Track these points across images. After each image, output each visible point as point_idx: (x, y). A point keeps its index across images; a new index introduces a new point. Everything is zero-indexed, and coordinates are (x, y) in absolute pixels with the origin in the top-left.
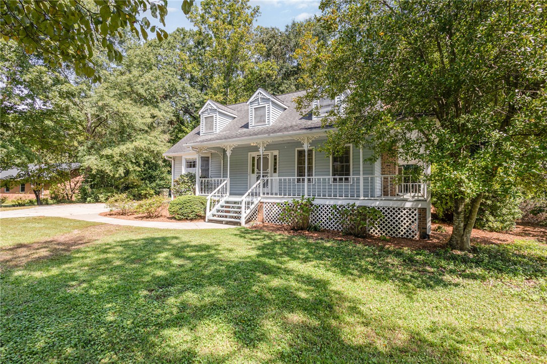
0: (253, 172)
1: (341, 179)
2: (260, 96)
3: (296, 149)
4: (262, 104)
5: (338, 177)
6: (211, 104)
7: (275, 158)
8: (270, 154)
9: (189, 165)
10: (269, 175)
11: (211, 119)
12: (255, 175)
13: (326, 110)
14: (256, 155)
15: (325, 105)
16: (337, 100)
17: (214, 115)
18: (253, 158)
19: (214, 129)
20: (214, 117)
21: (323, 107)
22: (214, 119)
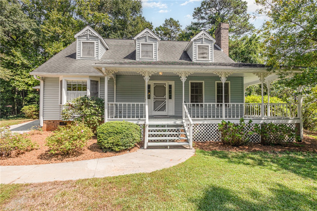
3: (190, 81)
4: (149, 42)
7: (170, 86)
8: (167, 83)
9: (71, 87)
10: (166, 100)
11: (91, 46)
12: (152, 100)
13: (201, 56)
14: (152, 83)
15: (201, 52)
16: (210, 50)
17: (95, 42)
18: (149, 86)
19: (95, 55)
20: (95, 44)
21: (199, 54)
22: (95, 46)
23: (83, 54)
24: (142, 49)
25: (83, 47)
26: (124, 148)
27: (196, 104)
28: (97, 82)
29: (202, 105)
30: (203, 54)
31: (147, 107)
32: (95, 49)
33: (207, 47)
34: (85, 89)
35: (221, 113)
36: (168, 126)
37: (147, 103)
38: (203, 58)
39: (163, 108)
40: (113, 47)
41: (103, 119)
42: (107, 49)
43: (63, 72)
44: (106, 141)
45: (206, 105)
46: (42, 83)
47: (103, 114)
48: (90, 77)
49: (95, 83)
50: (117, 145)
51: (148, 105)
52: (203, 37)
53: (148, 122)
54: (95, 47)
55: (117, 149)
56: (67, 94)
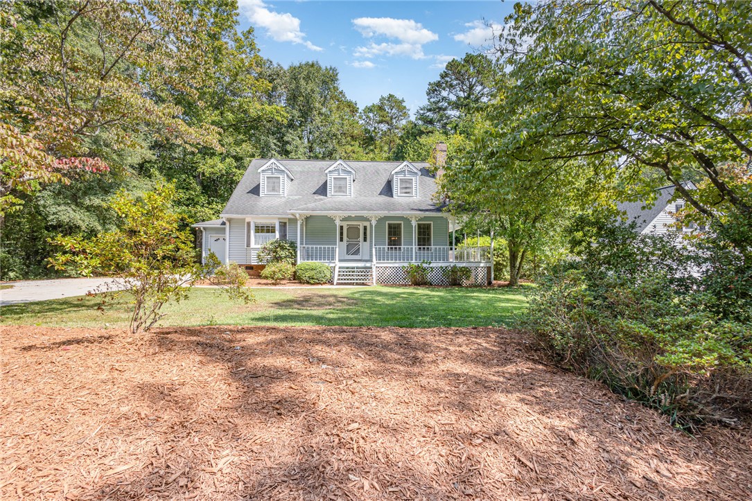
0: (341, 240)
1: (424, 248)
2: (340, 167)
3: (387, 222)
4: (343, 175)
5: (422, 247)
6: (276, 163)
7: (365, 228)
8: (361, 224)
9: (260, 229)
10: (360, 243)
11: (276, 180)
12: (345, 243)
13: (404, 191)
14: (345, 224)
15: (404, 186)
16: (414, 184)
17: (281, 176)
18: (342, 228)
19: (281, 191)
20: (281, 178)
21: (402, 188)
22: (281, 180)
23: (268, 191)
24: (334, 184)
25: (268, 182)
26: (317, 281)
27: (394, 247)
28: (285, 223)
29: (400, 248)
30: (406, 188)
31: (337, 249)
32: (281, 185)
33: (410, 181)
34: (273, 231)
35: (412, 256)
36: (357, 268)
37: (337, 246)
38: (406, 193)
39: (357, 252)
40: (298, 175)
41: (296, 261)
42: (292, 180)
43: (251, 214)
44: (304, 275)
45: (404, 248)
46: (228, 224)
47: (296, 256)
48: (279, 218)
49: (283, 225)
50: (313, 278)
51: (339, 248)
52: (406, 168)
53: (339, 264)
54: (281, 183)
55: (312, 282)
56: (255, 236)
